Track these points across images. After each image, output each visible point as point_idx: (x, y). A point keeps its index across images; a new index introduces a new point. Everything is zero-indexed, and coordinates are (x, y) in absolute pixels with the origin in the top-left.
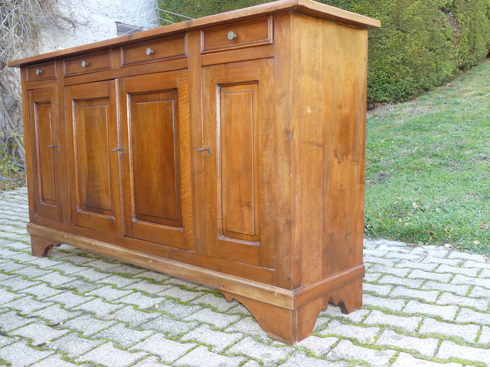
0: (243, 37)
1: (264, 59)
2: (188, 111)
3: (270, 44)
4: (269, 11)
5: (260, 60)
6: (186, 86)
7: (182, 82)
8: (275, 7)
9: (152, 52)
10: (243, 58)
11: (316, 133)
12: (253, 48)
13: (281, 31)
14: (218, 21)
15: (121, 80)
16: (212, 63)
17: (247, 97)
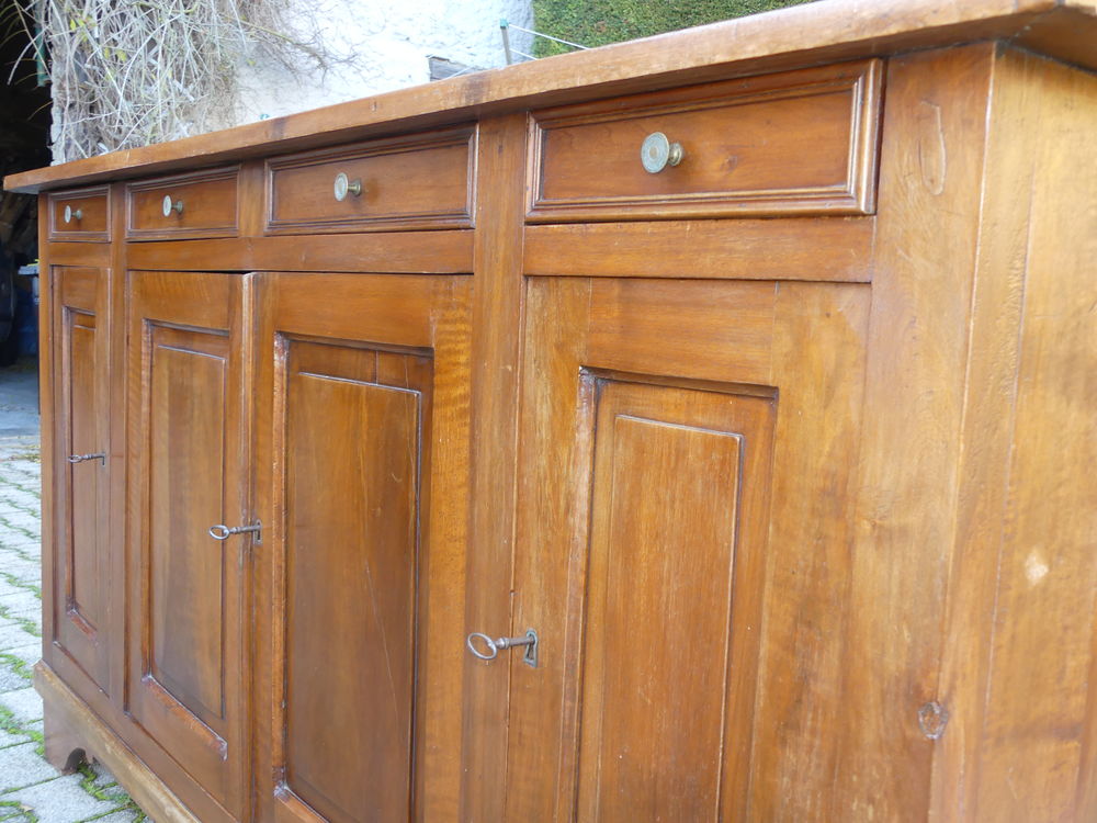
0: (713, 164)
1: (817, 288)
2: (465, 453)
3: (855, 214)
4: (867, 35)
5: (795, 287)
6: (461, 346)
7: (448, 327)
8: (904, 17)
9: (357, 188)
10: (707, 265)
11: (1060, 677)
12: (758, 222)
13: (923, 147)
14: (596, 80)
15: (262, 280)
16: (568, 268)
17: (716, 456)
